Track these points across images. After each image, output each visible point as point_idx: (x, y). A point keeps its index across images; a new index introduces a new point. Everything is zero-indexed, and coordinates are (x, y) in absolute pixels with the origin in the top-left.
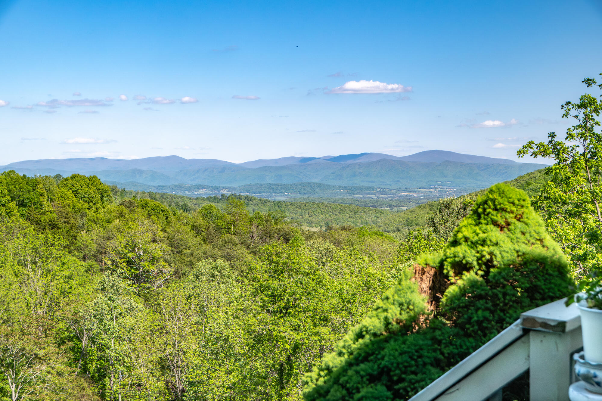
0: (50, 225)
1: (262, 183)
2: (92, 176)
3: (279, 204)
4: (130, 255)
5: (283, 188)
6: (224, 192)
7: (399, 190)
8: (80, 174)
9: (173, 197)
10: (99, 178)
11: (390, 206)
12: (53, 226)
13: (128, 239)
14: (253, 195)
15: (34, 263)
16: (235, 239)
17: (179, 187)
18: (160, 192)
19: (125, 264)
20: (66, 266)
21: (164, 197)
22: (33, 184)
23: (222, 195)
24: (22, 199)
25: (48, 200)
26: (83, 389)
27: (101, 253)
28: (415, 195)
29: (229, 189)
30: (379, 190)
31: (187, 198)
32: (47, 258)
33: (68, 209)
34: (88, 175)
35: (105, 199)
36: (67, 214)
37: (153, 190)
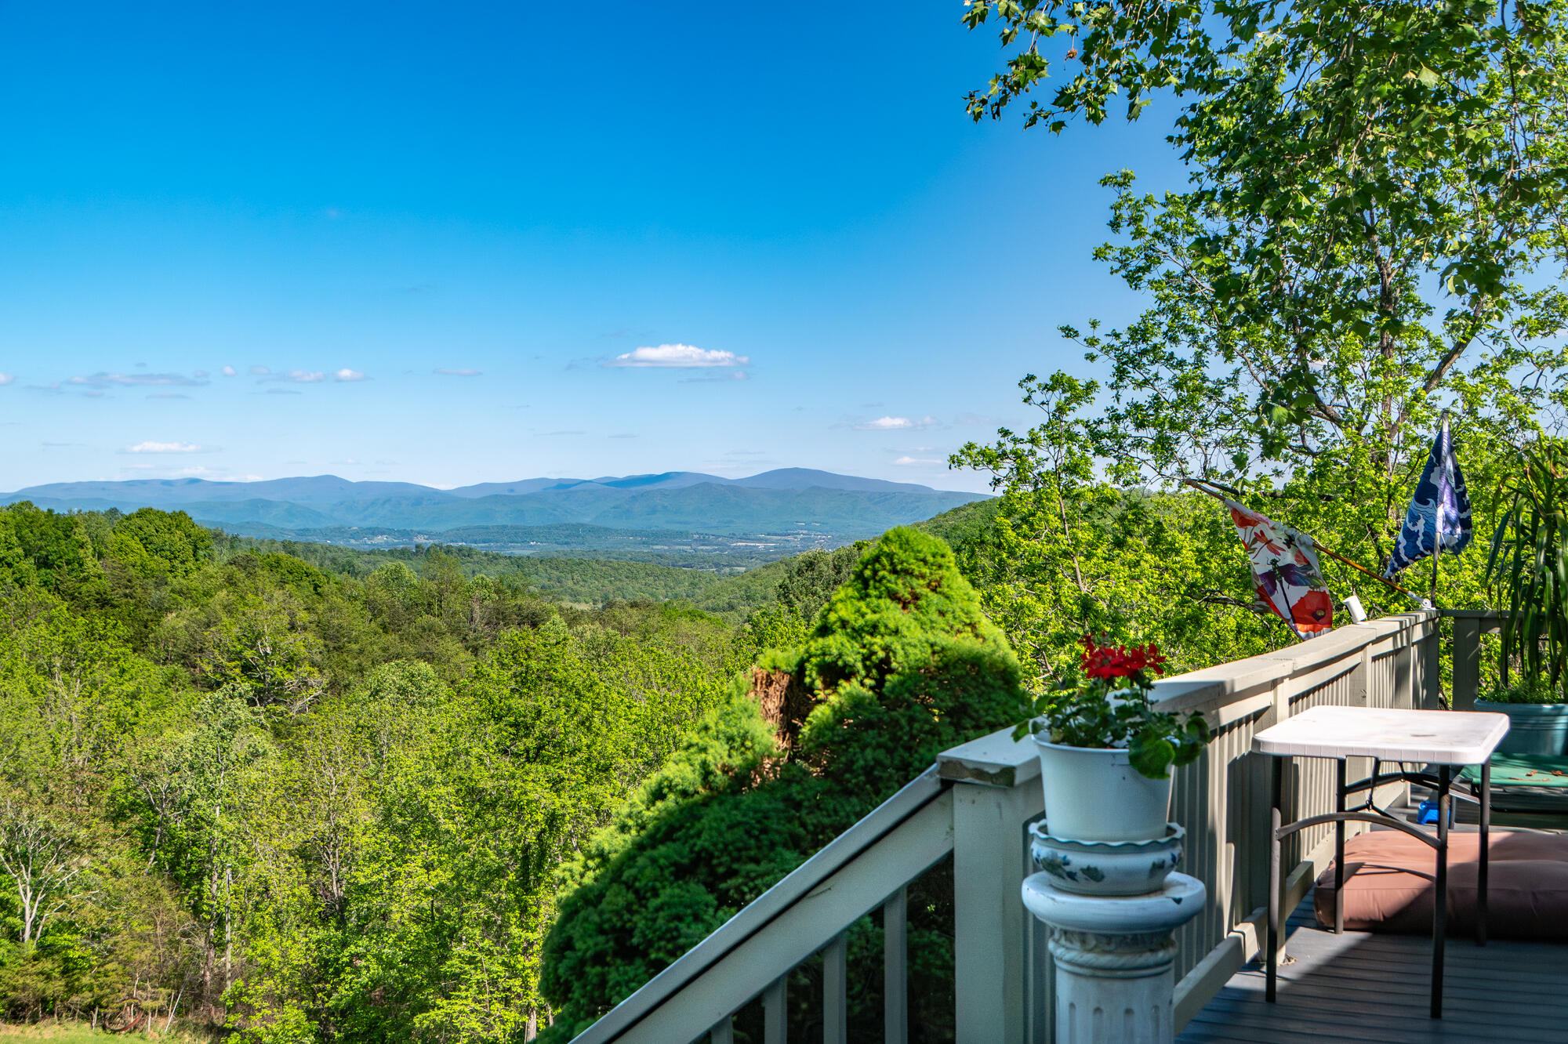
0: (97, 601)
1: (490, 524)
2: (177, 511)
3: (518, 562)
4: (248, 654)
5: (525, 535)
6: (421, 540)
7: (733, 536)
8: (155, 508)
9: (328, 549)
10: (189, 515)
11: (717, 565)
12: (103, 602)
13: (245, 624)
14: (473, 545)
15: (67, 669)
16: (440, 624)
17: (341, 531)
18: (303, 539)
19: (237, 671)
20: (127, 676)
21: (309, 550)
22: (66, 526)
23: (417, 547)
24: (44, 553)
25: (94, 556)
26: (159, 898)
27: (195, 651)
28: (761, 546)
29: (430, 535)
30: (696, 536)
31: (353, 550)
32: (93, 661)
33: (132, 572)
34: (169, 511)
35: (201, 553)
36: (129, 581)
37: (290, 537)
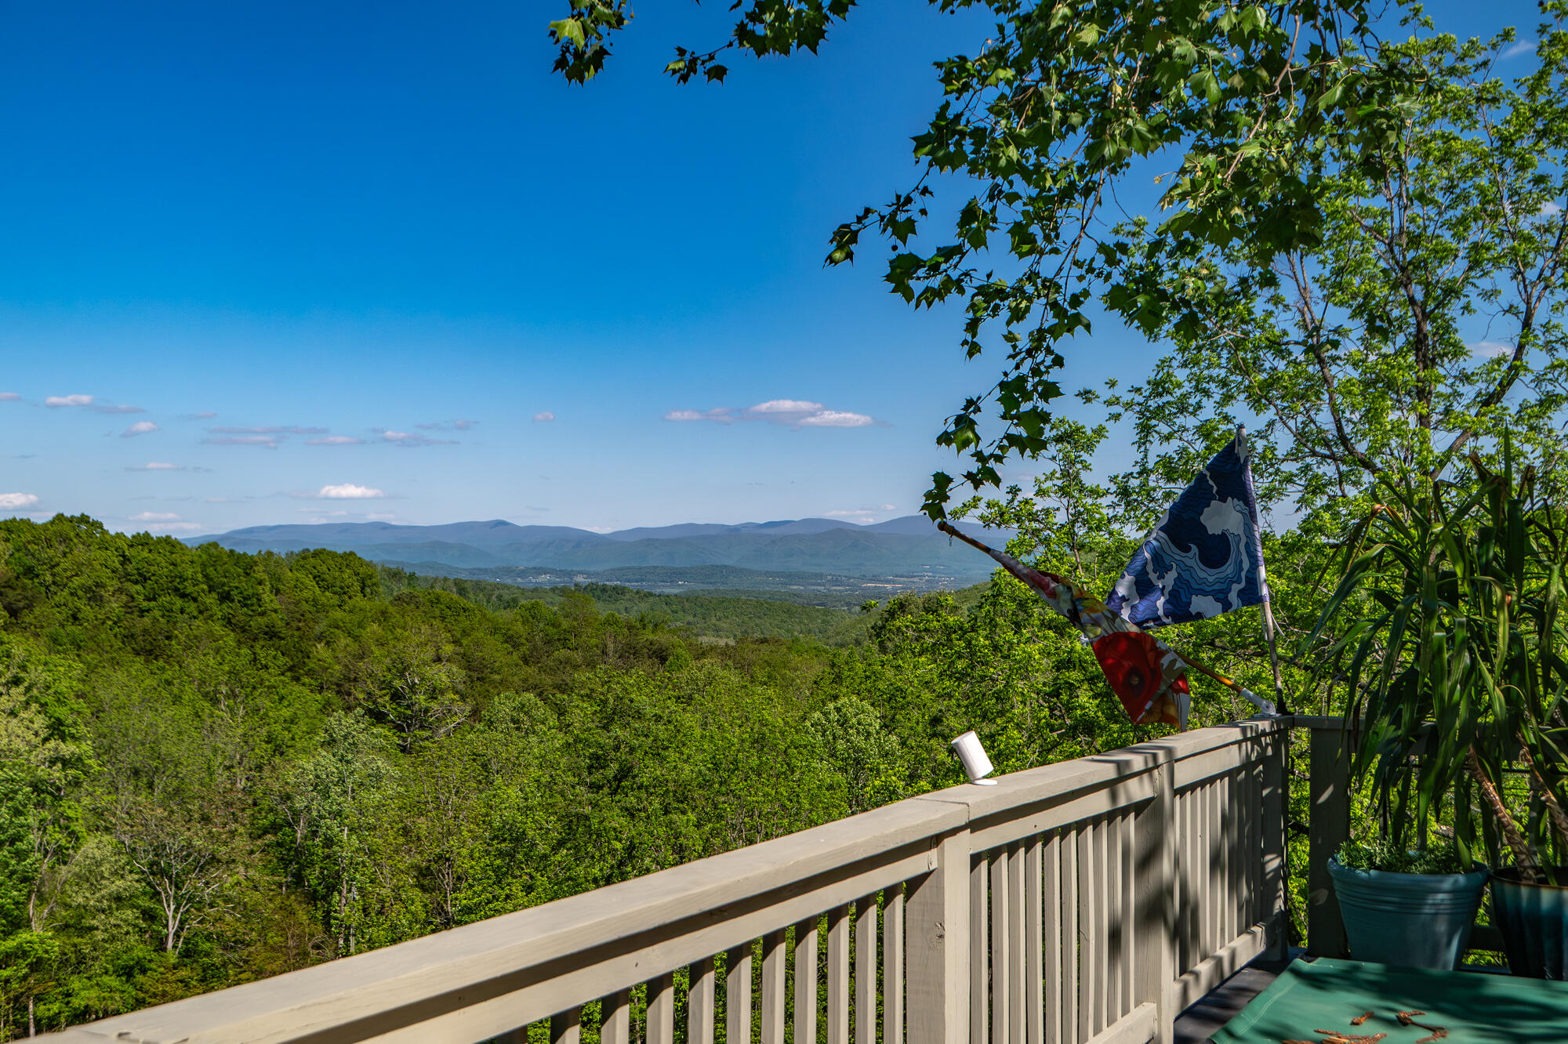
0: (266, 633)
1: (643, 565)
2: (348, 551)
3: (667, 600)
4: (397, 684)
5: (674, 575)
6: (580, 579)
7: (863, 577)
8: (329, 549)
9: (497, 586)
10: (359, 555)
11: (848, 604)
12: (271, 634)
13: (395, 656)
14: (627, 584)
15: (233, 695)
16: (577, 657)
17: (509, 571)
18: (475, 578)
19: (387, 698)
20: (286, 703)
21: (479, 587)
22: (247, 565)
23: (576, 585)
24: (227, 589)
25: (271, 592)
26: (293, 913)
27: (349, 680)
28: (889, 586)
29: (588, 574)
30: (829, 578)
31: (519, 588)
32: (254, 688)
33: (305, 607)
34: (340, 551)
35: (368, 590)
36: (303, 615)
37: (463, 576)
